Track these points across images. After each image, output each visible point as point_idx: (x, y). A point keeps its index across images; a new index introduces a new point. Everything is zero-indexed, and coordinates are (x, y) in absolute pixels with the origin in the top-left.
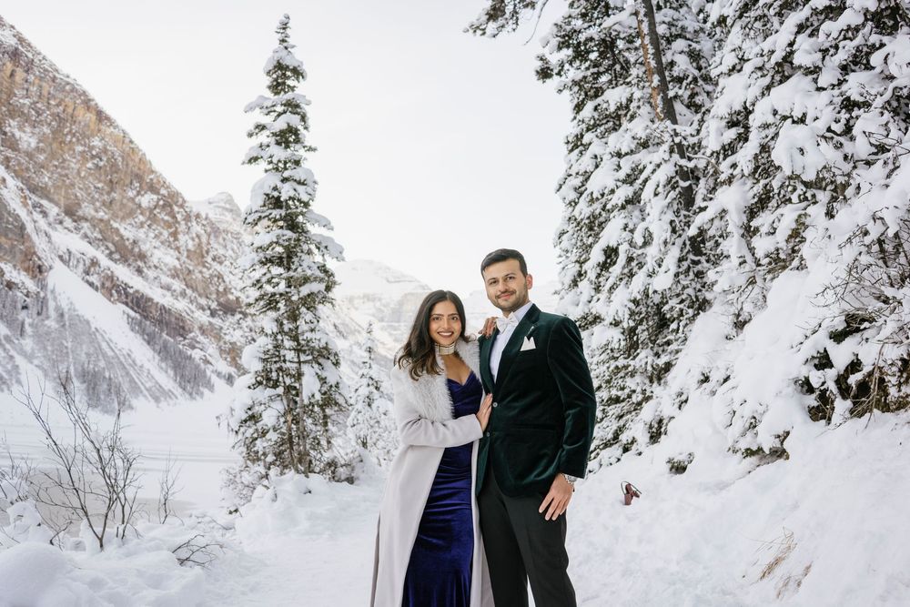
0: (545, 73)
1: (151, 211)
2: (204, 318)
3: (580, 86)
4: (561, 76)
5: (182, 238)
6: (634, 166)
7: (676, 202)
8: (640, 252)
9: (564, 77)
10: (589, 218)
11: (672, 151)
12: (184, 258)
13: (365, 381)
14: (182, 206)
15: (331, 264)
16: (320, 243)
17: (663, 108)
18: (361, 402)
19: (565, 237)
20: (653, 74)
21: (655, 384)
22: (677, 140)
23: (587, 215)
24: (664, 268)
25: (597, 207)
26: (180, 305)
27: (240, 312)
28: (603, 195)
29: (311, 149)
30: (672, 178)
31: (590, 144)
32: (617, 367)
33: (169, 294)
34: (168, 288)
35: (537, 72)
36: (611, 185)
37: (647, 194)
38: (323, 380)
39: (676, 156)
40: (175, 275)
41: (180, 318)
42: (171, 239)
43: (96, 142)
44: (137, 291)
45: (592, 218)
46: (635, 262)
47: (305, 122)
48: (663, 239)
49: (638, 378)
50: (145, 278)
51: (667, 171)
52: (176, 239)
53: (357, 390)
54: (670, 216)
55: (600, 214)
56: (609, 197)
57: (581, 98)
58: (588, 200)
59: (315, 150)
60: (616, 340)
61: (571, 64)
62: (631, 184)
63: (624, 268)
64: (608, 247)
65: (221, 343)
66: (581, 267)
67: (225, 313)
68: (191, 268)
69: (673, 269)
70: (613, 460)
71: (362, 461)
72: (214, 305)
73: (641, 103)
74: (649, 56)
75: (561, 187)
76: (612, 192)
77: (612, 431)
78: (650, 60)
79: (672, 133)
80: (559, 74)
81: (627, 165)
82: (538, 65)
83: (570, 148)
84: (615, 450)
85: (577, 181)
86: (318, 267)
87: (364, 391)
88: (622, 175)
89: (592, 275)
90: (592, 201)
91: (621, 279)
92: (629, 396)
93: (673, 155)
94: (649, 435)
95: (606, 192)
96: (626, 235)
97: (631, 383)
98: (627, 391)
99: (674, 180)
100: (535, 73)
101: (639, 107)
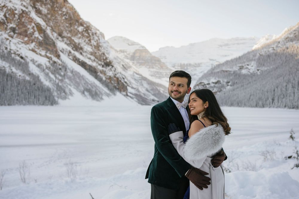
1: (82, 32)
2: (100, 68)
5: (92, 41)
12: (93, 48)
14: (91, 30)
26: (94, 64)
27: (111, 66)
33: (90, 61)
34: (90, 59)
40: (92, 54)
41: (95, 69)
42: (89, 42)
43: (64, 10)
44: (82, 61)
50: (83, 56)
52: (90, 42)
65: (106, 76)
67: (106, 66)
68: (96, 51)
72: (103, 64)
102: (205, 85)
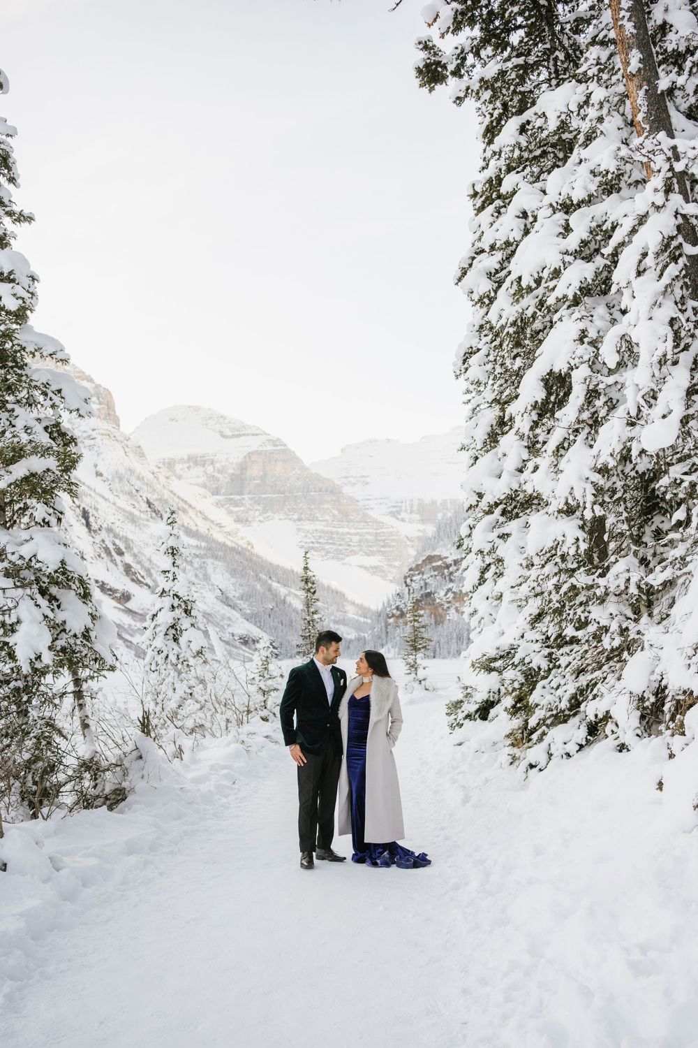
0: (432, 74)
3: (494, 90)
4: (461, 76)
6: (594, 224)
7: (679, 284)
8: (611, 380)
9: (466, 78)
10: (514, 324)
11: (668, 190)
13: (167, 601)
15: (68, 422)
16: (47, 385)
17: (649, 113)
18: (162, 634)
19: (474, 360)
20: (630, 48)
21: (645, 619)
22: (679, 167)
23: (512, 319)
24: (659, 409)
25: (529, 302)
28: (538, 281)
29: (21, 218)
30: (672, 238)
31: (514, 192)
32: (573, 587)
35: (419, 71)
36: (554, 261)
37: (621, 274)
38: (58, 629)
39: (676, 199)
45: (522, 324)
46: (603, 399)
47: (9, 169)
48: (660, 353)
49: (612, 606)
51: (661, 225)
53: (155, 616)
54: (669, 310)
55: (534, 316)
56: (551, 284)
57: (496, 114)
58: (512, 291)
59: (30, 219)
60: (570, 540)
61: (477, 54)
62: (588, 259)
63: (581, 410)
64: (551, 373)
66: (503, 410)
69: (679, 411)
70: (572, 748)
71: (141, 757)
73: (605, 111)
74: (623, 13)
75: (464, 274)
76: (556, 274)
77: (567, 696)
78: (625, 22)
79: (670, 154)
80: (457, 73)
81: (581, 223)
82: (420, 57)
83: (479, 204)
84: (574, 731)
85: (491, 261)
86: (46, 428)
87: (166, 618)
88: (573, 242)
89: (523, 424)
90: (520, 293)
91: (577, 430)
92: (597, 637)
93: (671, 196)
94: (638, 713)
95: (545, 274)
96: (585, 351)
97: (598, 614)
98: (592, 628)
99: (674, 243)
100: (414, 73)
101: (600, 120)
102: (448, 567)
